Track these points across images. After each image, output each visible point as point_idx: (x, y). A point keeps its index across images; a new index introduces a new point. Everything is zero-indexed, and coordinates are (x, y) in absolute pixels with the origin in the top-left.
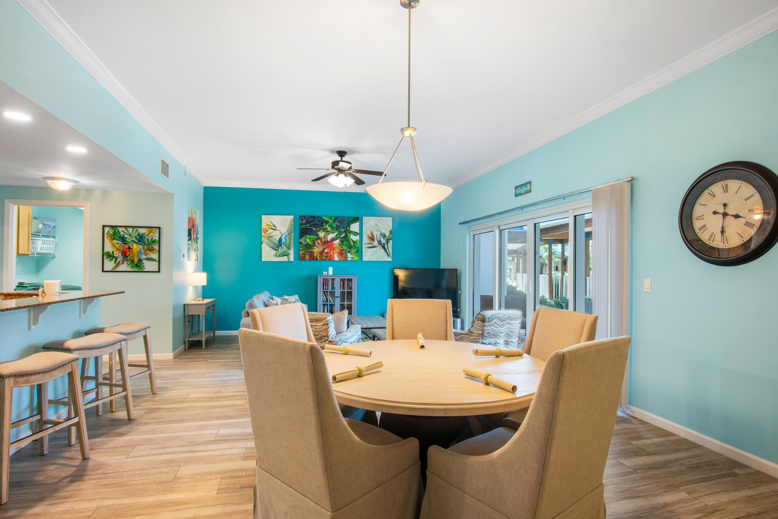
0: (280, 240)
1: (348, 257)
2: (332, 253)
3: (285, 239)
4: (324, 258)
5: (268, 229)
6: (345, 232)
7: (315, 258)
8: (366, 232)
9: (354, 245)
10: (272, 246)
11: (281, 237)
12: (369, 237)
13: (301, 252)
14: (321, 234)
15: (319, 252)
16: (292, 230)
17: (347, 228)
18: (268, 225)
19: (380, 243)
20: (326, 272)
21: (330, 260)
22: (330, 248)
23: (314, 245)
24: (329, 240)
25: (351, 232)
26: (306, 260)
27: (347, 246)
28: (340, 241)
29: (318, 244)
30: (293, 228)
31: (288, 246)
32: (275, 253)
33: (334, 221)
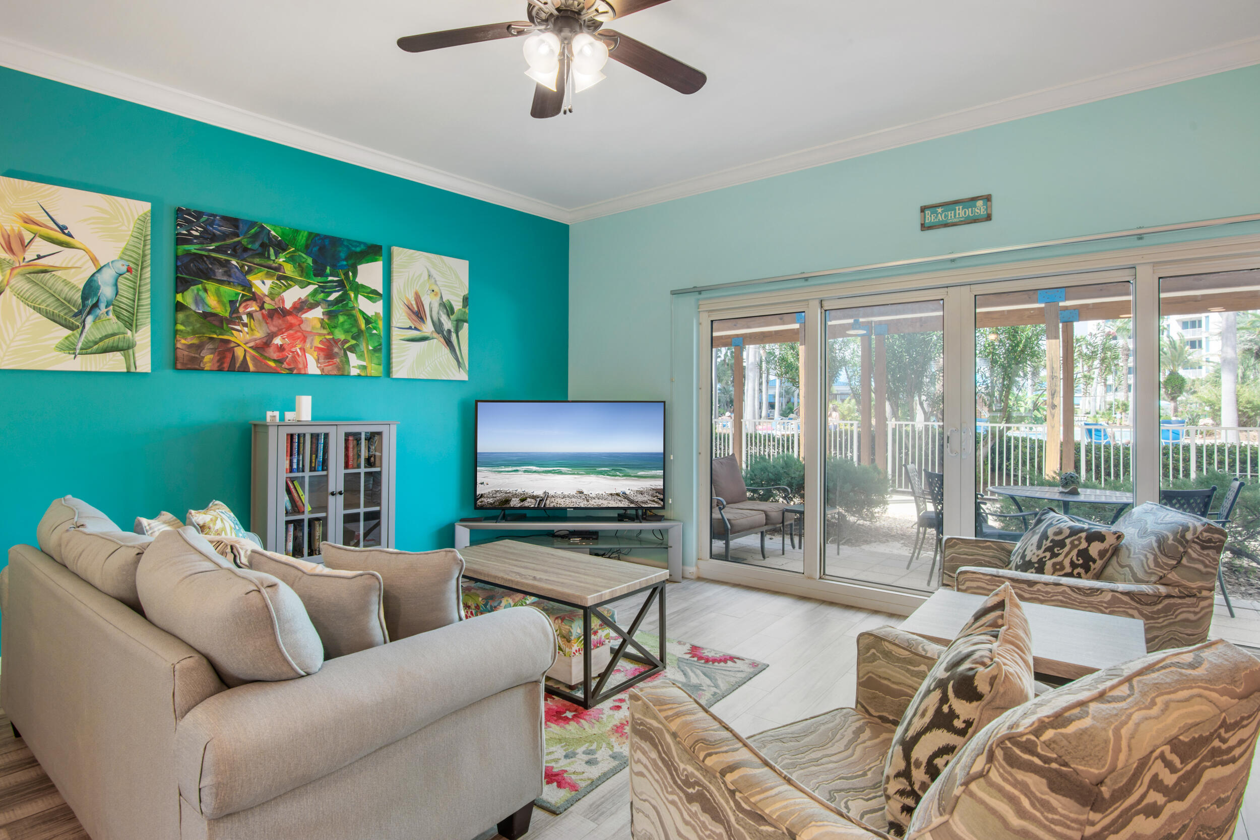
0: (90, 288)
1: (352, 364)
2: (297, 349)
3: (115, 285)
4: (272, 364)
5: (28, 236)
6: (341, 284)
7: (238, 365)
8: (402, 294)
9: (367, 329)
10: (50, 309)
11: (93, 275)
12: (409, 308)
13: (183, 341)
14: (262, 284)
15: (252, 344)
16: (144, 256)
17: (346, 275)
18: (28, 221)
20: (277, 414)
21: (291, 371)
22: (291, 332)
23: (234, 317)
24: (288, 305)
25: (359, 289)
26: (202, 369)
27: (347, 331)
28: (323, 313)
29: (250, 315)
30: (149, 247)
31: (125, 313)
32: (67, 338)
33: (307, 246)
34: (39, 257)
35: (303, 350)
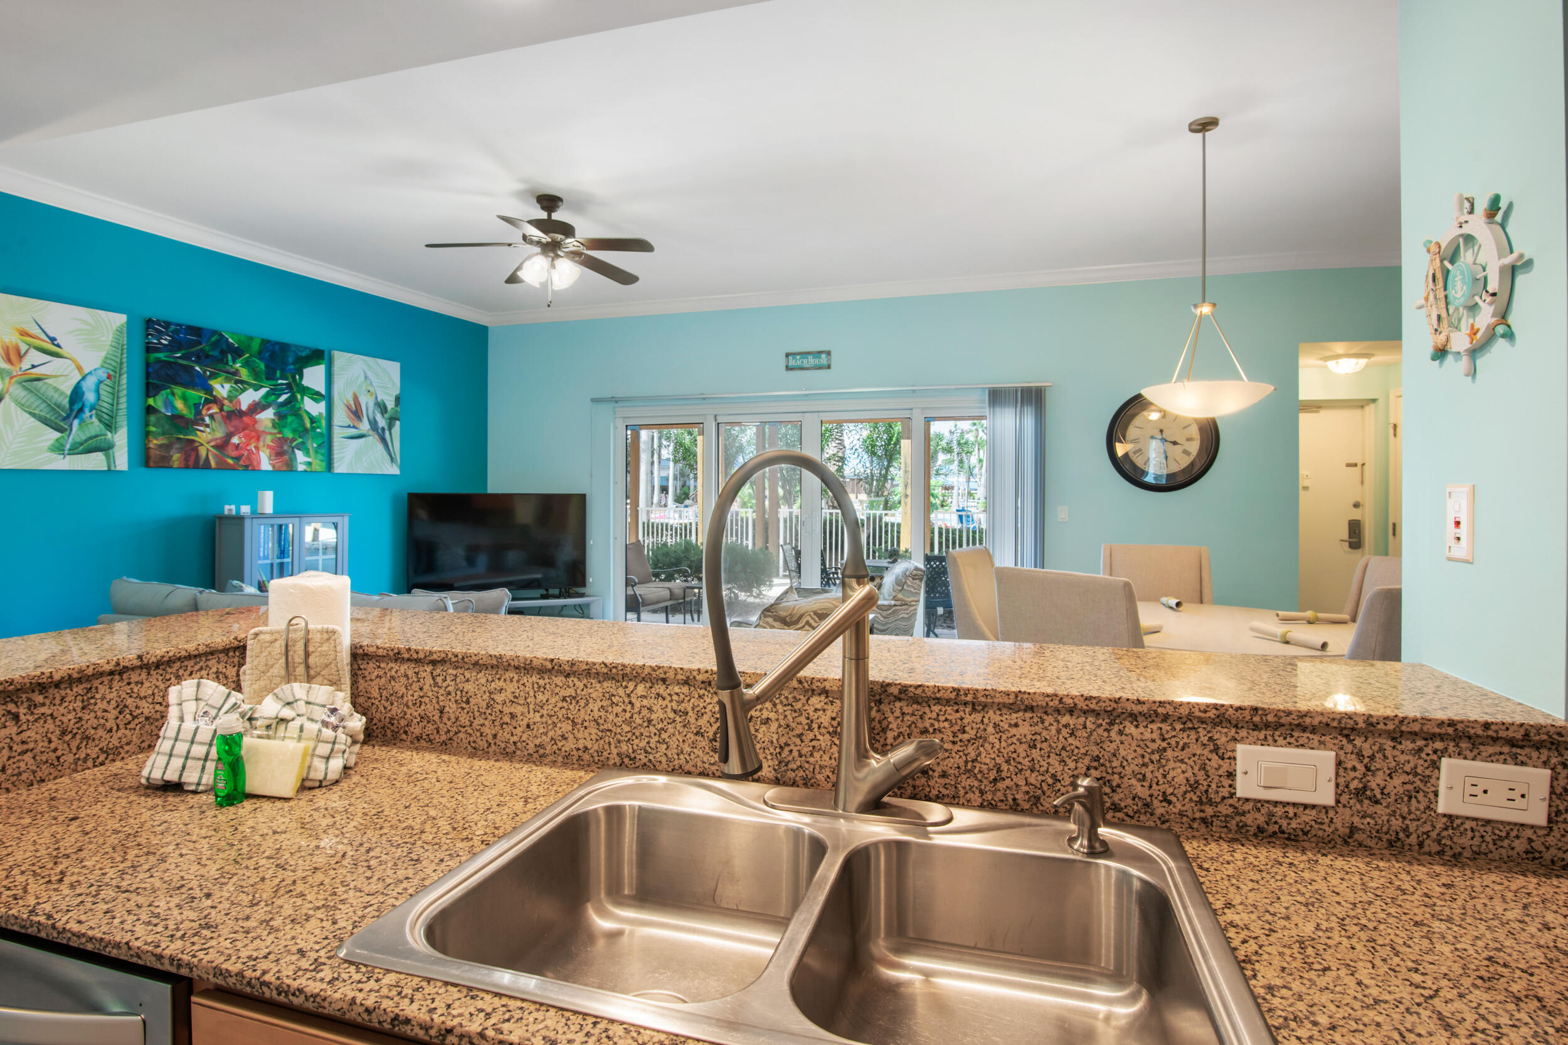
0: (77, 394)
1: (299, 461)
2: (252, 447)
3: (98, 391)
4: (230, 461)
5: (23, 348)
6: (289, 387)
7: (201, 462)
8: (342, 395)
9: (312, 428)
10: (43, 414)
11: (79, 383)
12: (349, 407)
13: (155, 442)
14: (222, 388)
15: (213, 444)
16: (121, 363)
17: (294, 378)
18: (24, 333)
19: (374, 425)
20: (233, 507)
21: (246, 467)
22: (247, 432)
23: (198, 420)
24: (244, 407)
25: (305, 391)
26: (171, 467)
27: (294, 430)
28: (275, 414)
29: (212, 417)
31: (106, 416)
32: (57, 440)
33: (260, 352)
34: (34, 367)
35: (257, 448)
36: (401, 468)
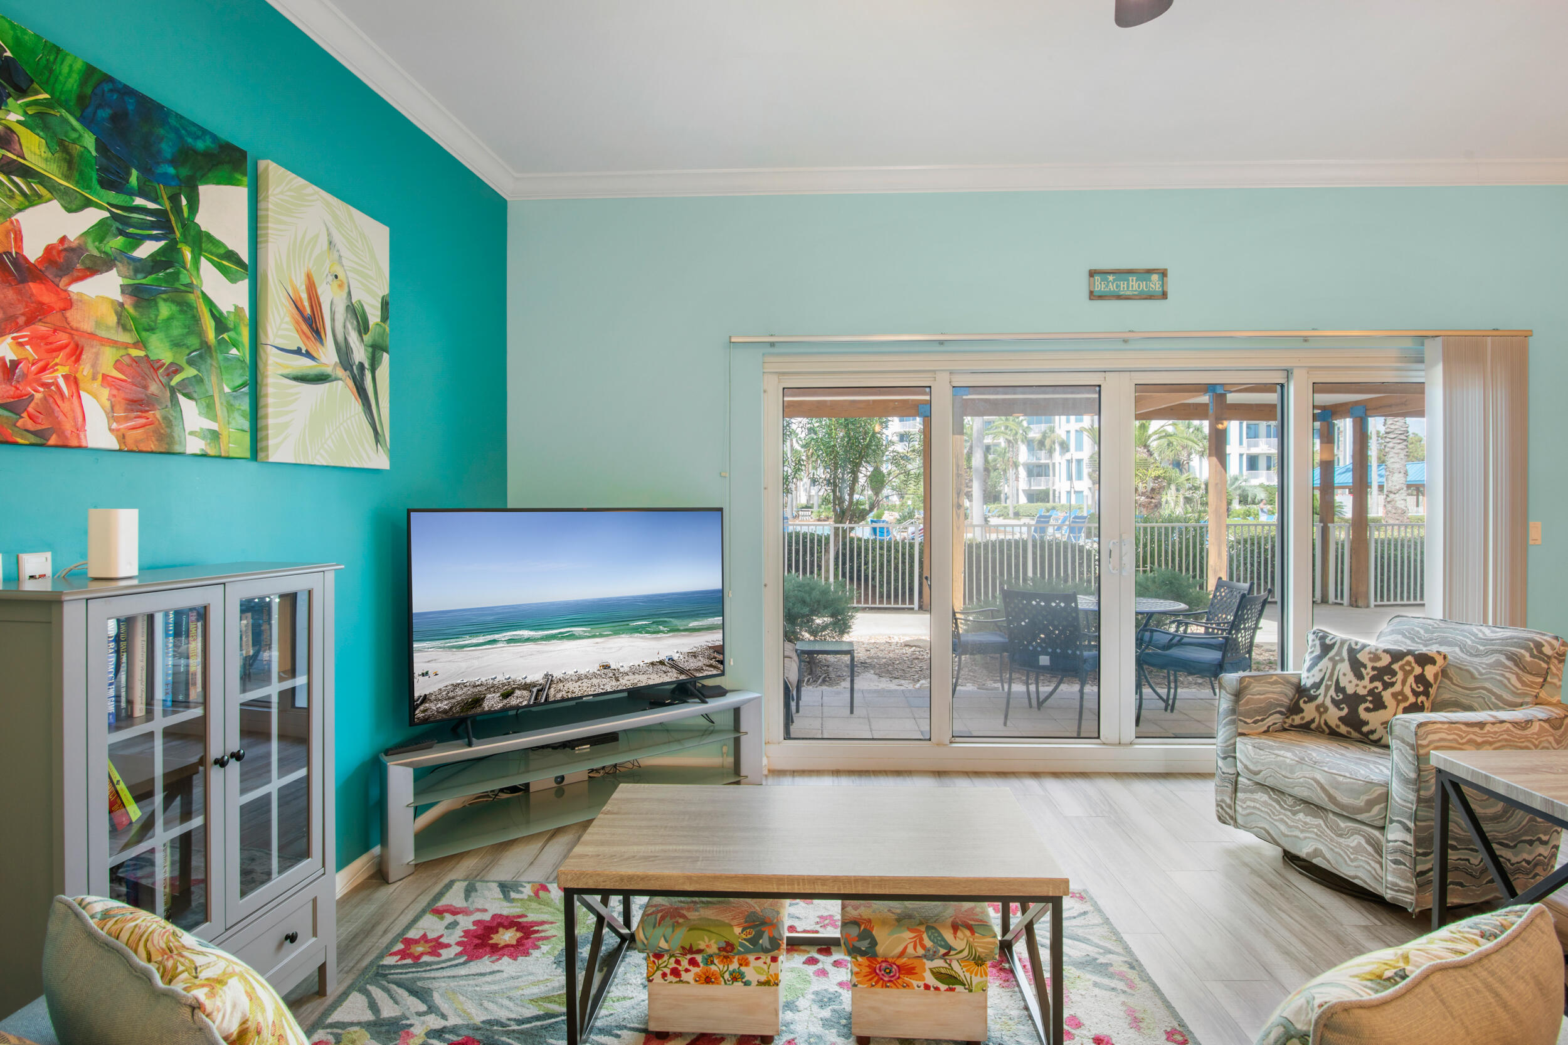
1: (189, 427)
2: (59, 375)
9: (221, 342)
12: (297, 305)
17: (174, 199)
19: (344, 353)
21: (41, 440)
22: (41, 328)
24: (33, 251)
25: (201, 241)
27: (177, 344)
28: (124, 288)
33: (82, 100)
35: (73, 380)
36: (393, 456)
